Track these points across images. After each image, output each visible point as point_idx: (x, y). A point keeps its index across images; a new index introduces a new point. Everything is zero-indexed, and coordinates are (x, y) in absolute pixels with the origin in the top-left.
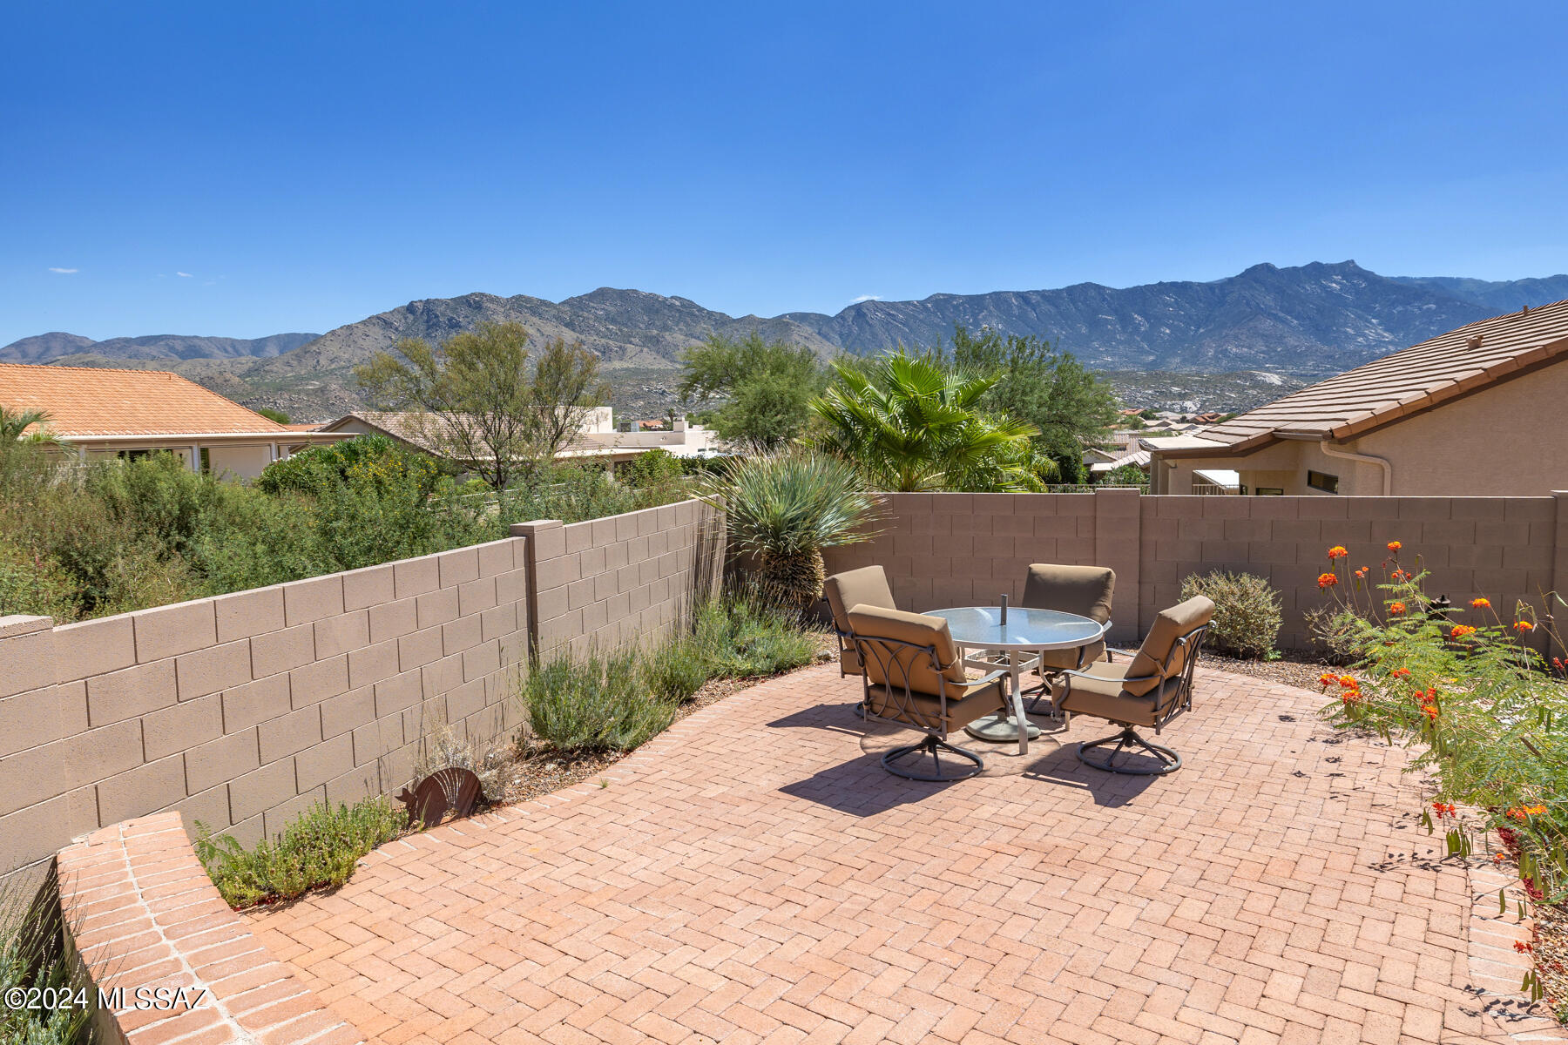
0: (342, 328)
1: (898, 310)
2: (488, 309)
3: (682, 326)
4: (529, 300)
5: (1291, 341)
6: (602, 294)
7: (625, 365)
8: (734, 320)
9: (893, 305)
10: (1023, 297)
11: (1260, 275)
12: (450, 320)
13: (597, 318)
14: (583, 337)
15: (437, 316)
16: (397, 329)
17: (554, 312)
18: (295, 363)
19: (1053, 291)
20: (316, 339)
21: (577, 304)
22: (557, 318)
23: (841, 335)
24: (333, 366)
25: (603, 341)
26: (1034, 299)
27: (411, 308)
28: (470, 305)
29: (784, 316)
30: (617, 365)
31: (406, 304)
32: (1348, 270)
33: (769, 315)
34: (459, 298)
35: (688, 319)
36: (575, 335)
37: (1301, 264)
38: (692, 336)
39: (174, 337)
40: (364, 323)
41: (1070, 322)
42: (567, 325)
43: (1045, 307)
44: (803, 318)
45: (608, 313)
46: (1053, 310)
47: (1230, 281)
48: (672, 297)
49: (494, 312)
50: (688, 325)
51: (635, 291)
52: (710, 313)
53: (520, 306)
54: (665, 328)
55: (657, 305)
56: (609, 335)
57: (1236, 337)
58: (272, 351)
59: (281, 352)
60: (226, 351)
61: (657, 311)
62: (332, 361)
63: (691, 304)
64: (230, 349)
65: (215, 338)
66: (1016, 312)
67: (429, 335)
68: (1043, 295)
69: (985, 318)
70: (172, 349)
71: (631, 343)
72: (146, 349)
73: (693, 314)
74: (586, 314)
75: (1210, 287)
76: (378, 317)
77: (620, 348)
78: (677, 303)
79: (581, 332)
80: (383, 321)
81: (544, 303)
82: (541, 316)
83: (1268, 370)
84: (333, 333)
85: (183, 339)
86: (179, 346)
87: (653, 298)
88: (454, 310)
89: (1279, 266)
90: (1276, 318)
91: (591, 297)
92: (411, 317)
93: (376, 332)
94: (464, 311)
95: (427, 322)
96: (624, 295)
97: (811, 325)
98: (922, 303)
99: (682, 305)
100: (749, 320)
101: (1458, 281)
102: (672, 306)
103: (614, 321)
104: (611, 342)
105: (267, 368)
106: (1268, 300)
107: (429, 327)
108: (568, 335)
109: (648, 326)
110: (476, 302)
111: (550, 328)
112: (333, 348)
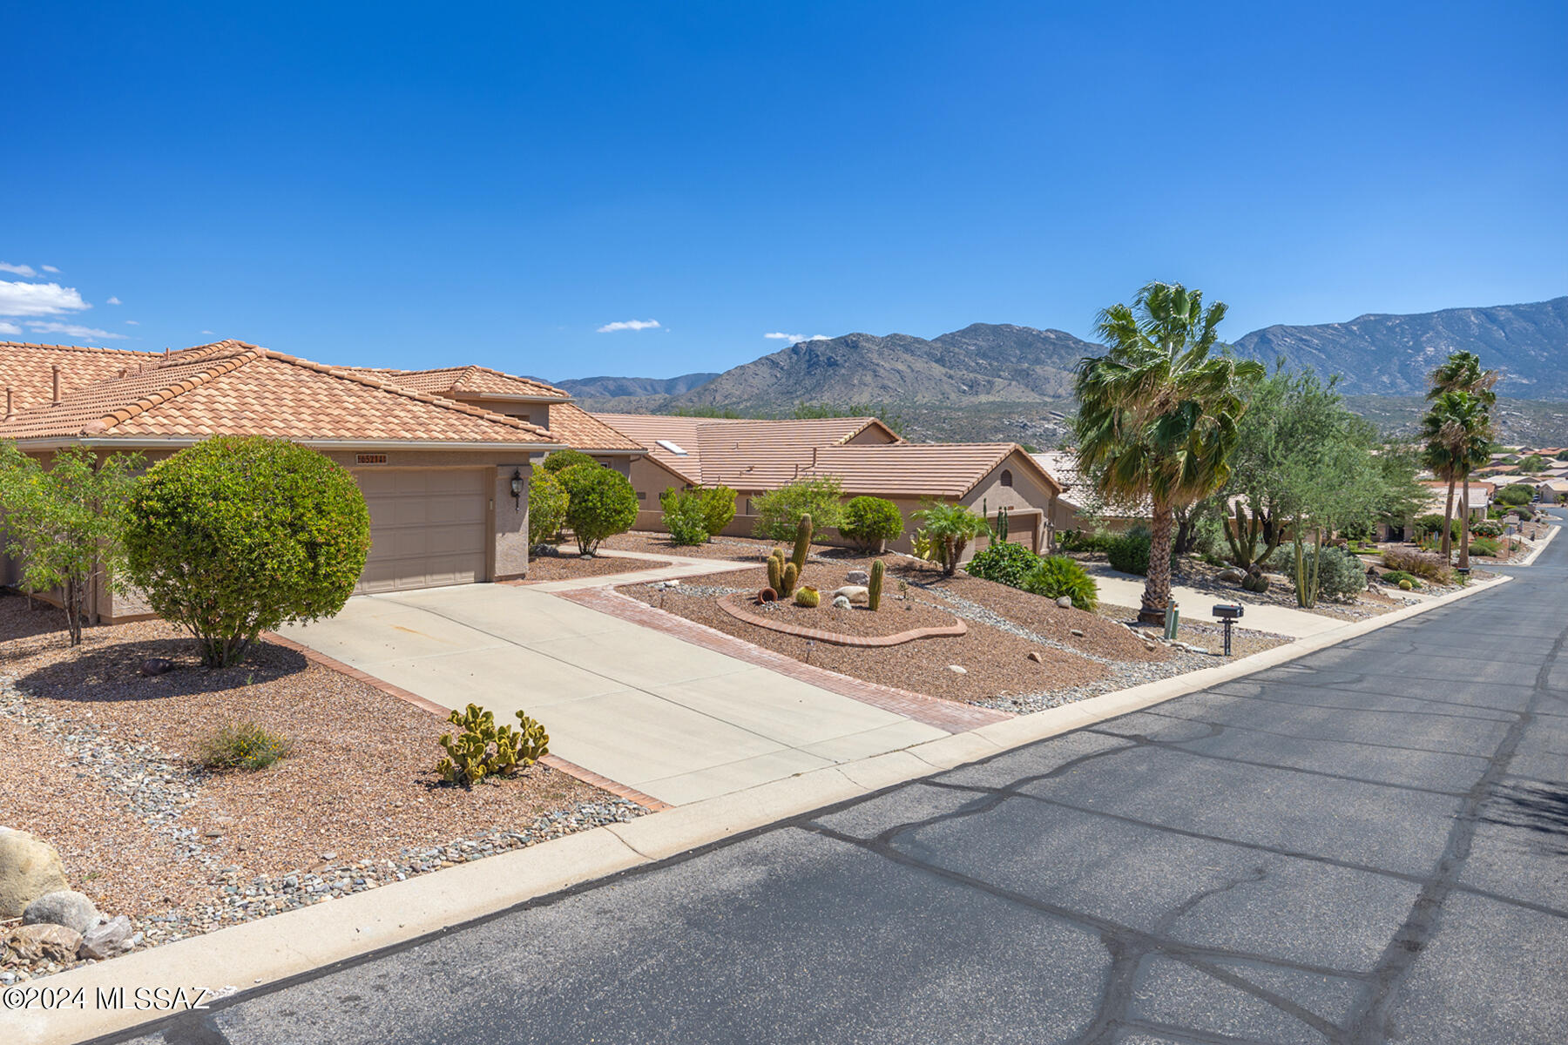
1: (1313, 335)
2: (863, 347)
3: (1055, 359)
4: (902, 338)
6: (975, 330)
7: (991, 398)
9: (1307, 330)
10: (1488, 314)
12: (829, 359)
13: (967, 352)
14: (952, 372)
15: (817, 356)
16: (782, 369)
17: (927, 349)
18: (695, 401)
19: (1531, 305)
20: (713, 379)
21: (949, 340)
22: (929, 354)
25: (971, 375)
26: (1502, 316)
27: (796, 349)
28: (848, 345)
30: (983, 398)
31: (792, 346)
34: (839, 338)
35: (1063, 352)
36: (944, 370)
38: (1065, 369)
39: (608, 379)
40: (754, 363)
41: (1555, 342)
42: (937, 361)
43: (1519, 324)
45: (979, 348)
46: (1531, 328)
48: (1047, 331)
49: (869, 350)
50: (1061, 358)
51: (1008, 326)
53: (894, 344)
54: (1038, 361)
55: (1031, 339)
56: (978, 369)
58: (681, 389)
59: (689, 389)
60: (646, 389)
61: (1030, 345)
62: (726, 397)
63: (1068, 336)
64: (649, 388)
65: (639, 379)
66: (1476, 331)
67: (809, 373)
68: (1516, 310)
69: (1429, 341)
70: (606, 388)
71: (1000, 377)
72: (586, 389)
73: (1068, 347)
74: (957, 350)
76: (767, 358)
77: (989, 382)
78: (1053, 336)
79: (950, 368)
80: (771, 362)
81: (917, 340)
82: (913, 353)
84: (729, 373)
85: (615, 379)
86: (612, 386)
87: (1027, 331)
88: (833, 350)
91: (964, 333)
92: (795, 357)
93: (765, 371)
94: (842, 350)
95: (809, 361)
96: (996, 330)
98: (1346, 326)
99: (1058, 338)
102: (1046, 339)
103: (984, 356)
104: (979, 377)
105: (674, 404)
107: (809, 366)
108: (937, 370)
109: (1020, 360)
110: (853, 342)
111: (919, 365)
112: (728, 386)
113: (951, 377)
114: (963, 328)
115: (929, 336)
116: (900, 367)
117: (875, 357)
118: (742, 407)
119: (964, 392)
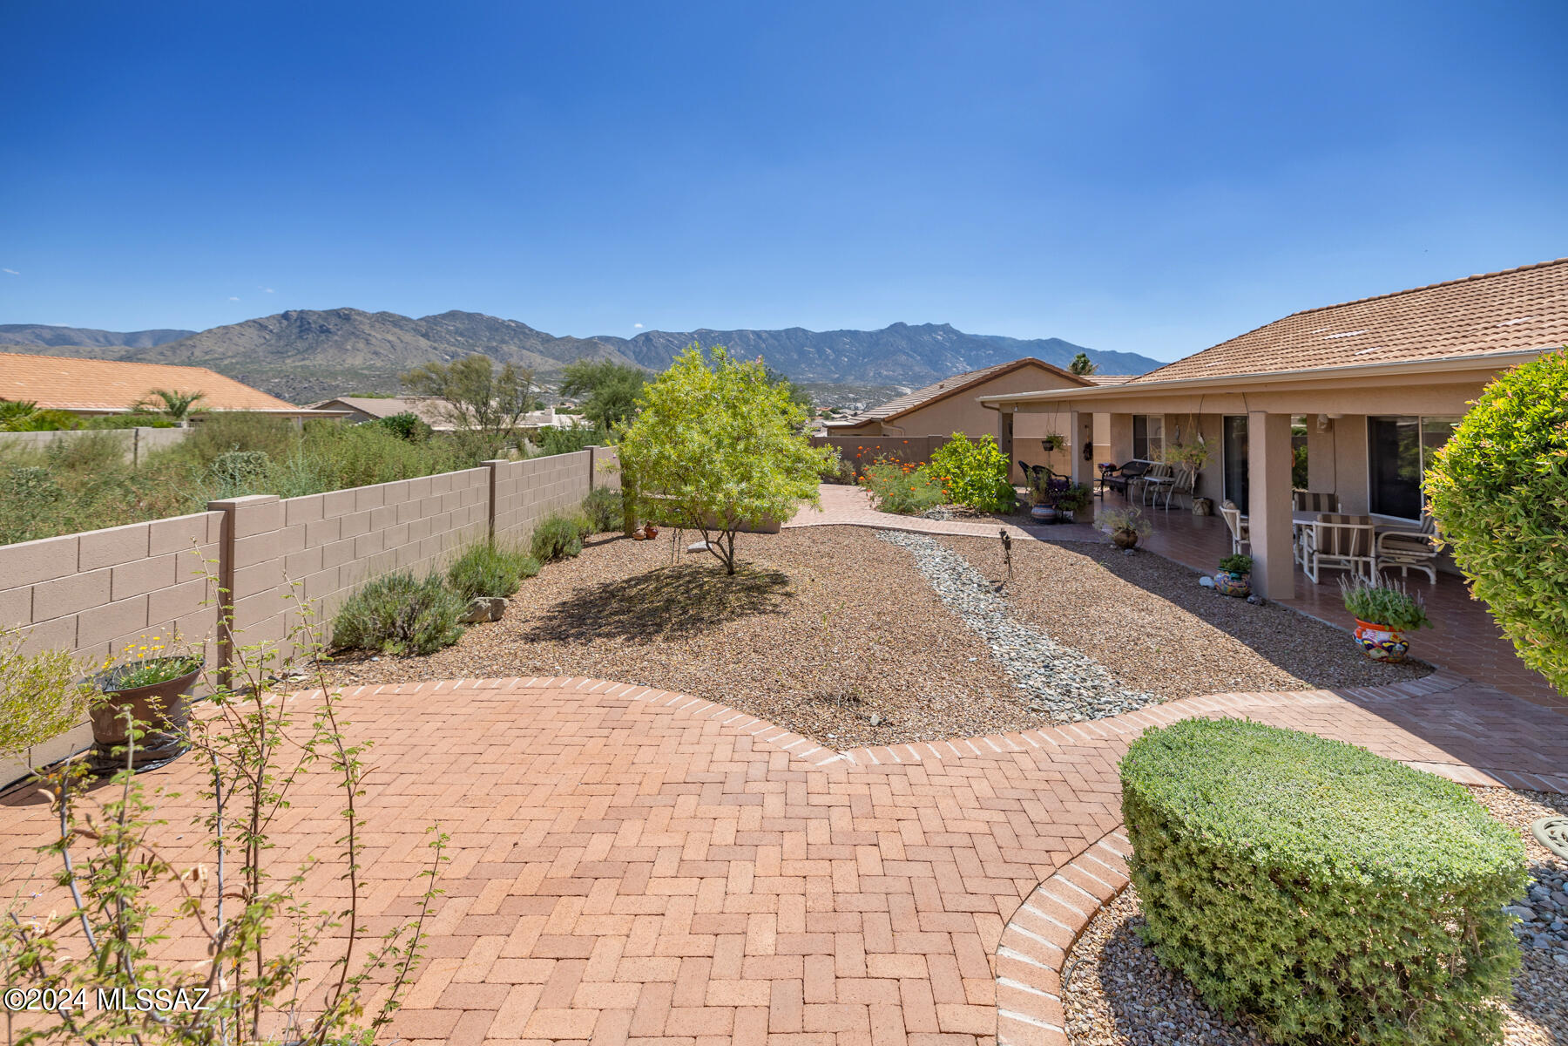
0: (219, 328)
1: (675, 338)
2: (355, 320)
3: (516, 340)
4: (391, 315)
5: (917, 369)
6: (453, 315)
8: (556, 339)
9: (671, 335)
10: (757, 334)
11: (898, 328)
12: (321, 327)
13: (449, 332)
14: (436, 345)
15: (309, 323)
16: (271, 331)
17: (414, 326)
18: (169, 353)
19: (776, 332)
20: (192, 335)
21: (432, 321)
22: (415, 330)
23: (634, 353)
24: (207, 358)
25: (452, 349)
26: (764, 335)
27: (286, 316)
28: (340, 316)
29: (594, 337)
31: (282, 312)
32: (946, 329)
33: (582, 337)
34: (330, 311)
35: (521, 337)
36: (429, 343)
37: (921, 324)
38: (524, 348)
39: (42, 327)
40: (240, 325)
41: (786, 352)
42: (422, 336)
43: (771, 341)
44: (607, 339)
45: (457, 328)
46: (776, 344)
47: (882, 331)
48: (509, 320)
49: (361, 322)
50: (521, 340)
51: (480, 315)
52: (538, 333)
53: (383, 319)
54: (503, 341)
55: (497, 325)
56: (458, 344)
57: (886, 365)
58: (148, 343)
59: (157, 344)
60: (97, 341)
61: (497, 329)
62: (206, 353)
63: (524, 326)
64: (102, 339)
65: (87, 330)
66: (753, 343)
67: (301, 337)
68: (769, 332)
69: (732, 346)
70: (38, 336)
71: (475, 351)
72: (10, 336)
73: (525, 333)
74: (439, 328)
75: (870, 334)
76: (254, 321)
77: (466, 354)
78: (513, 324)
79: (435, 342)
80: (260, 325)
81: (404, 318)
82: (401, 328)
83: (904, 385)
84: (210, 331)
85: (51, 328)
86: (47, 335)
87: (495, 320)
88: (325, 319)
89: (909, 324)
90: (908, 355)
91: (444, 316)
92: (285, 323)
93: (252, 333)
94: (334, 320)
95: (300, 327)
96: (470, 316)
97: (613, 345)
98: (691, 334)
99: (517, 326)
100: (567, 339)
101: (1003, 339)
102: (508, 327)
103: (461, 335)
104: (459, 350)
106: (904, 344)
107: (301, 331)
108: (423, 343)
109: (489, 340)
110: (345, 314)
111: (408, 337)
112: (208, 344)
113: (435, 348)
114: (443, 312)
115: (415, 317)
116: (391, 338)
117: (367, 329)
118: (226, 362)
119: (447, 360)
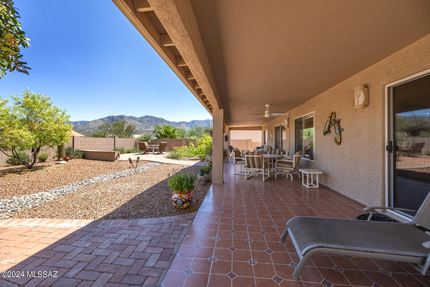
0: (94, 120)
1: (200, 122)
3: (161, 123)
4: (132, 117)
6: (147, 116)
7: (150, 129)
8: (171, 122)
12: (117, 120)
13: (145, 120)
14: (143, 124)
15: (114, 119)
16: (105, 121)
17: (137, 119)
18: (84, 126)
20: (88, 122)
21: (142, 118)
23: (190, 126)
24: (92, 127)
25: (147, 125)
27: (109, 117)
28: (121, 117)
29: (180, 122)
30: (149, 129)
31: (108, 116)
33: (177, 122)
34: (119, 116)
36: (141, 124)
40: (99, 119)
42: (140, 122)
44: (183, 122)
45: (147, 120)
48: (160, 118)
49: (125, 119)
50: (162, 123)
51: (153, 116)
52: (167, 121)
53: (130, 118)
54: (158, 123)
55: (157, 119)
56: (148, 124)
58: (79, 124)
59: (81, 124)
61: (157, 120)
62: (92, 126)
71: (152, 125)
73: (163, 121)
74: (143, 120)
76: (102, 119)
77: (150, 126)
78: (161, 119)
80: (103, 119)
81: (135, 117)
82: (135, 120)
84: (92, 121)
88: (118, 118)
91: (144, 117)
92: (109, 119)
93: (101, 121)
94: (119, 118)
95: (112, 120)
96: (151, 117)
97: (185, 124)
98: (204, 121)
99: (162, 119)
100: (174, 122)
102: (160, 119)
103: (149, 121)
105: (77, 127)
107: (112, 121)
108: (140, 124)
109: (155, 122)
110: (122, 117)
111: (136, 122)
112: (92, 124)
113: (142, 125)
115: (138, 117)
116: (132, 122)
117: (127, 120)
118: (96, 129)
119: (145, 128)
